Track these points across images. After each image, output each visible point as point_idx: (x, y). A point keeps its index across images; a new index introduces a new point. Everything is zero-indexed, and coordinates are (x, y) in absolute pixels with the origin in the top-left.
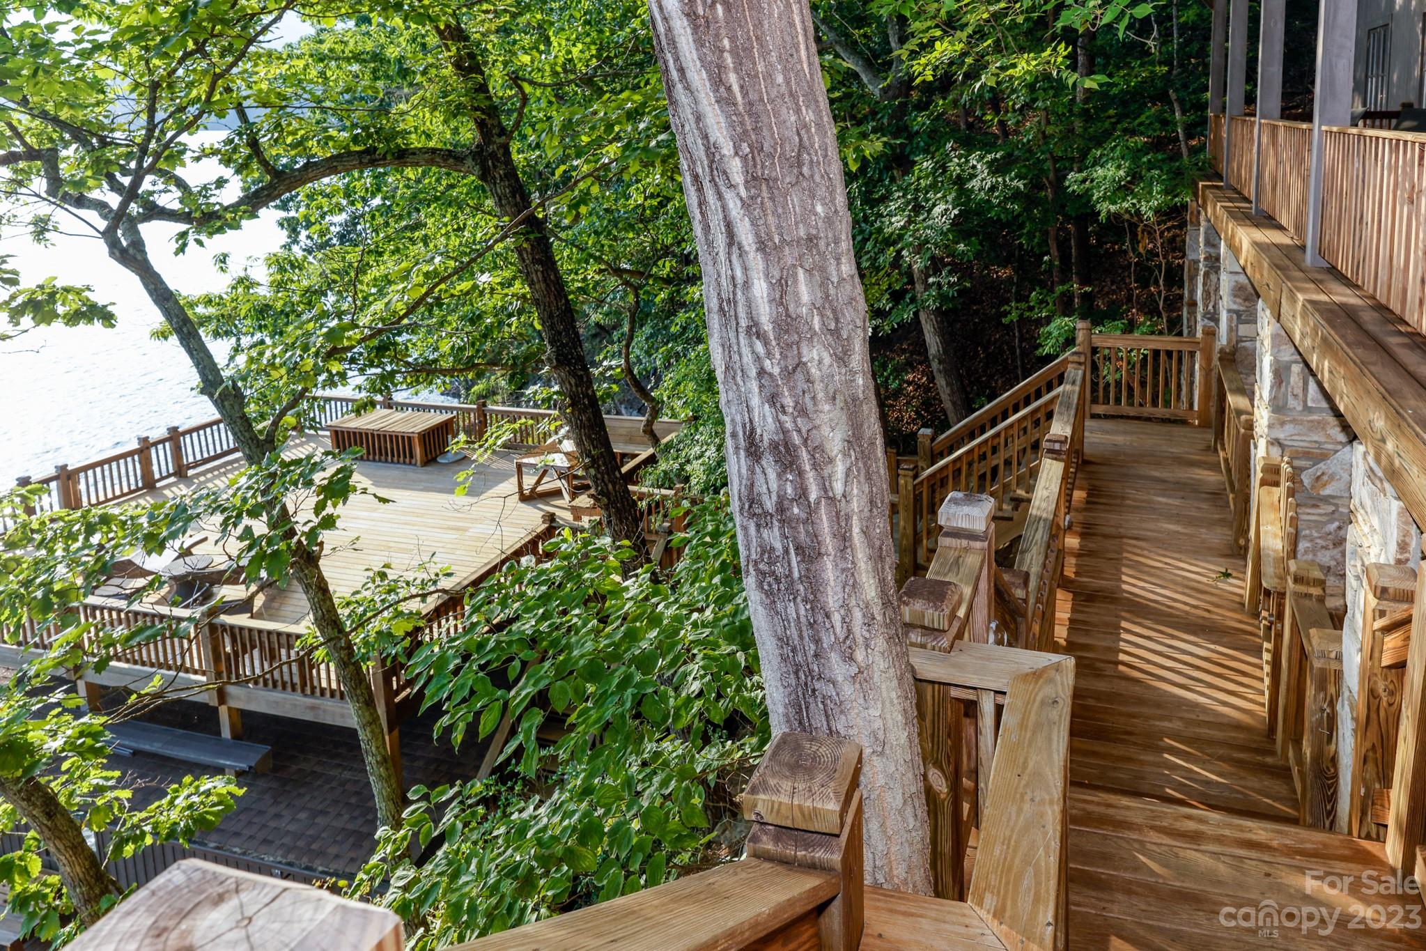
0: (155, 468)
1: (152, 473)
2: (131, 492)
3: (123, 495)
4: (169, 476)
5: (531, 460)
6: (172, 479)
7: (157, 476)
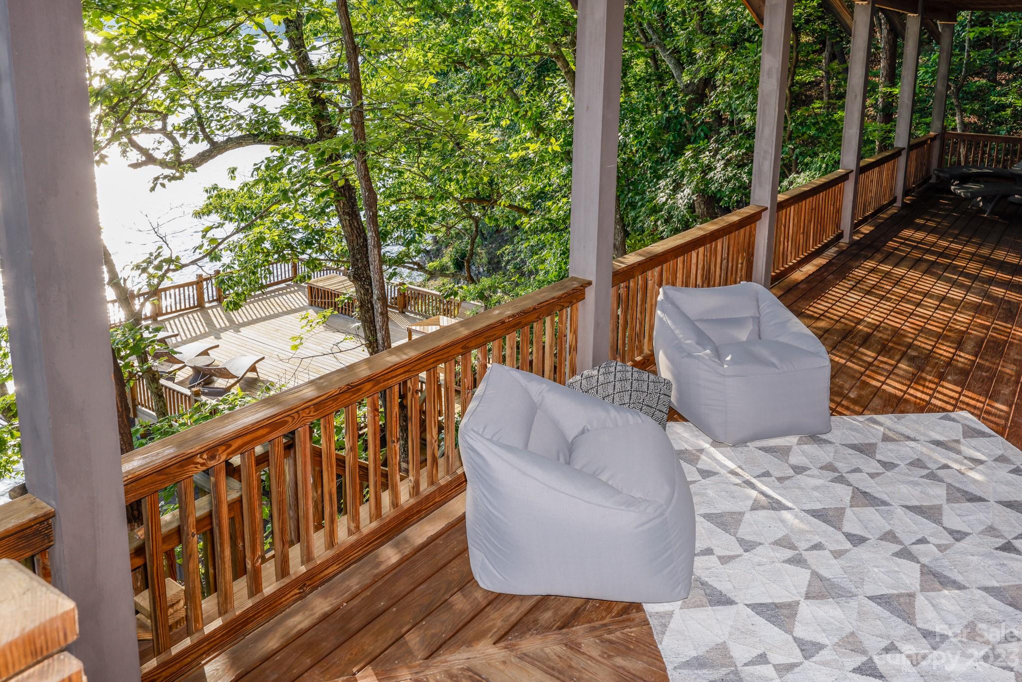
0: (206, 296)
1: (203, 299)
2: (190, 308)
3: (186, 309)
4: (214, 301)
5: (418, 328)
6: (215, 303)
7: (206, 300)
